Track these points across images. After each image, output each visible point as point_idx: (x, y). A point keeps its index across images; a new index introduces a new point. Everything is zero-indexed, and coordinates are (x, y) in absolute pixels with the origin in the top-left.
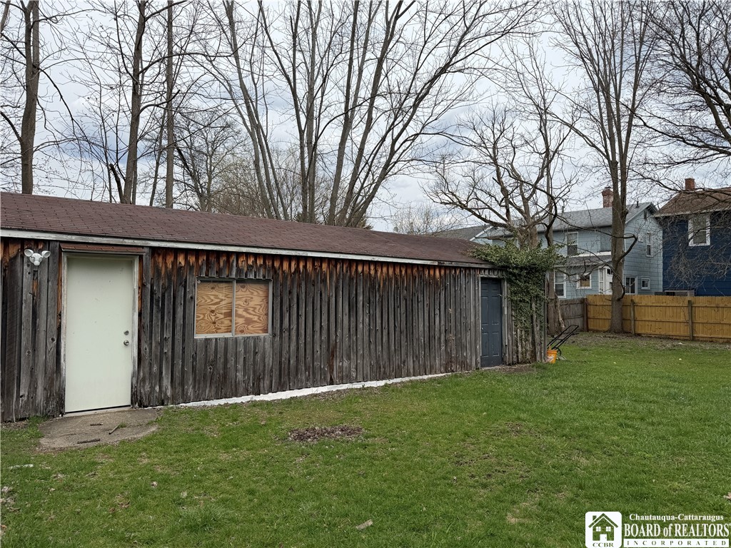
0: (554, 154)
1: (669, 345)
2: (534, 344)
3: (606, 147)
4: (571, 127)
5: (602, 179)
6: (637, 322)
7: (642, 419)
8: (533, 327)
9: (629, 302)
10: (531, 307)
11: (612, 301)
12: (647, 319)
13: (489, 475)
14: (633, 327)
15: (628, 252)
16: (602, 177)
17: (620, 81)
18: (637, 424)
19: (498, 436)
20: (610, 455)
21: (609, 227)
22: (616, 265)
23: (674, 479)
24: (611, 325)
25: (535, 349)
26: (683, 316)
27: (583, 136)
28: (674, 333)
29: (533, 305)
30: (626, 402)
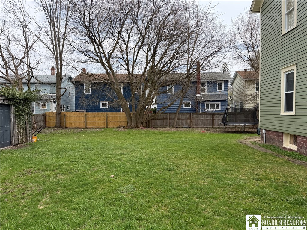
0: (30, 48)
1: (79, 131)
2: (26, 134)
3: (54, 50)
4: (38, 37)
5: (52, 63)
6: (66, 123)
7: (79, 158)
8: (26, 127)
9: (63, 115)
10: (25, 118)
11: (56, 114)
12: (70, 121)
13: (24, 193)
14: (65, 125)
15: (63, 94)
16: (53, 62)
17: (60, 23)
18: (77, 160)
19: (21, 176)
20: (72, 173)
21: (55, 83)
22: (58, 99)
23: (95, 176)
24: (56, 124)
25: (27, 137)
26: (83, 120)
27: (44, 43)
28: (80, 126)
29: (26, 117)
30: (71, 153)
